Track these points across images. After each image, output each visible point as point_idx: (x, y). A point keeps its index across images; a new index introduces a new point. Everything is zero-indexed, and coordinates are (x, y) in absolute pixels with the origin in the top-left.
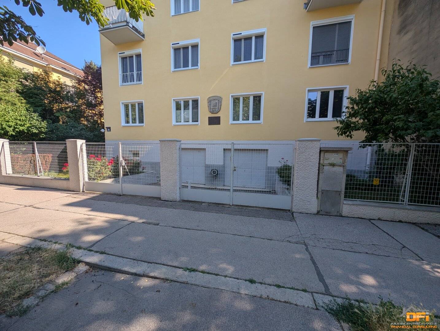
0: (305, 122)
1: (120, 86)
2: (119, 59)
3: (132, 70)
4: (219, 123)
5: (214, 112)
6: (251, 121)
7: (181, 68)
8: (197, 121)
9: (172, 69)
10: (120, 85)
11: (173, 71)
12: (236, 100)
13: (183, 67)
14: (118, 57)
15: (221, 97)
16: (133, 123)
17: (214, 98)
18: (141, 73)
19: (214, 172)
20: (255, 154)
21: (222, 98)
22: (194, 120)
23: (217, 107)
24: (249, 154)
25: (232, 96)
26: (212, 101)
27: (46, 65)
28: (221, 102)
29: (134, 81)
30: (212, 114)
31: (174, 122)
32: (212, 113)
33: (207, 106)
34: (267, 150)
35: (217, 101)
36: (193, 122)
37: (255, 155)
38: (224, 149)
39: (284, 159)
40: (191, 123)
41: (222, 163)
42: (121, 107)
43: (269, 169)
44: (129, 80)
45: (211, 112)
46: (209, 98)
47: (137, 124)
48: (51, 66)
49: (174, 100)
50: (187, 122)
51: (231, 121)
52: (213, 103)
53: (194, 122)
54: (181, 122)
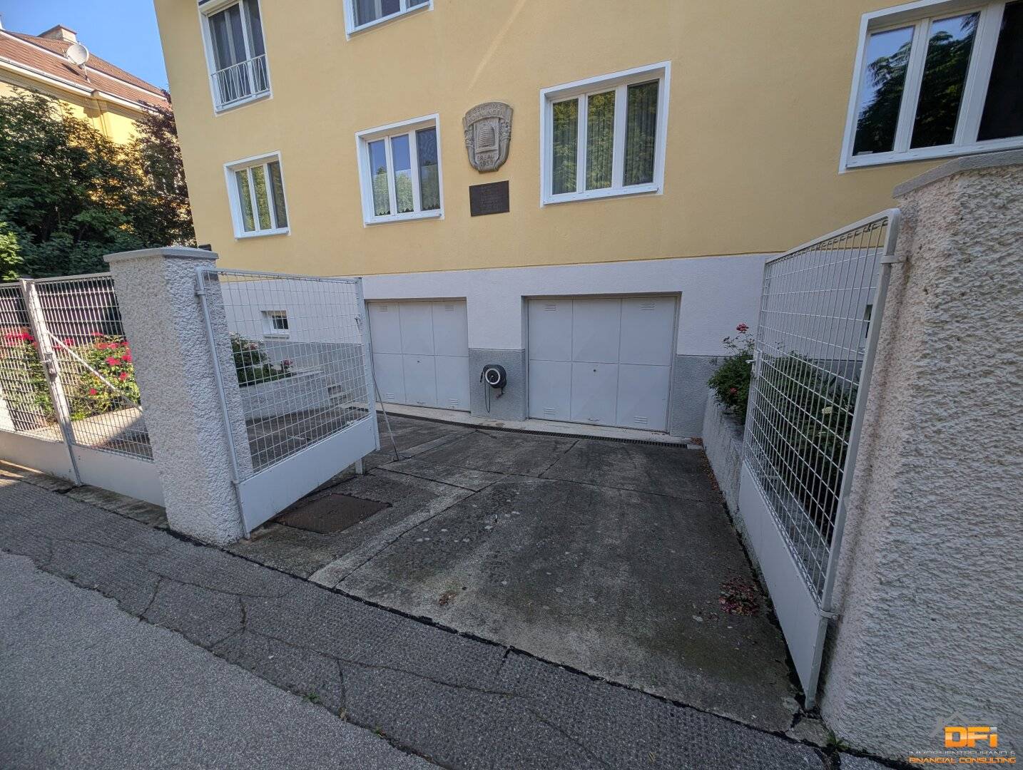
0: (842, 170)
1: (217, 116)
2: (203, 24)
3: (241, 56)
4: (503, 206)
5: (487, 167)
6: (617, 186)
7: (375, 19)
8: (438, 207)
9: (350, 27)
10: (215, 109)
11: (351, 35)
12: (563, 111)
13: (384, 15)
14: (197, 15)
15: (507, 106)
16: (262, 228)
17: (484, 112)
18: (263, 59)
19: (492, 376)
20: (632, 312)
21: (512, 110)
22: (429, 202)
23: (496, 147)
24: (610, 312)
25: (548, 97)
26: (479, 125)
27: (89, 94)
28: (509, 125)
29: (249, 92)
30: (482, 175)
31: (369, 216)
32: (481, 172)
33: (463, 145)
34: (676, 296)
35: (495, 123)
36: (424, 209)
37: (633, 315)
38: (526, 300)
39: (748, 332)
40: (418, 213)
41: (518, 347)
42: (227, 182)
43: (681, 366)
44: (238, 92)
45: (475, 168)
46: (469, 113)
47: (274, 230)
48: (101, 94)
49: (362, 138)
50: (407, 211)
51: (546, 195)
52: (482, 129)
53: (430, 209)
54: (389, 213)
